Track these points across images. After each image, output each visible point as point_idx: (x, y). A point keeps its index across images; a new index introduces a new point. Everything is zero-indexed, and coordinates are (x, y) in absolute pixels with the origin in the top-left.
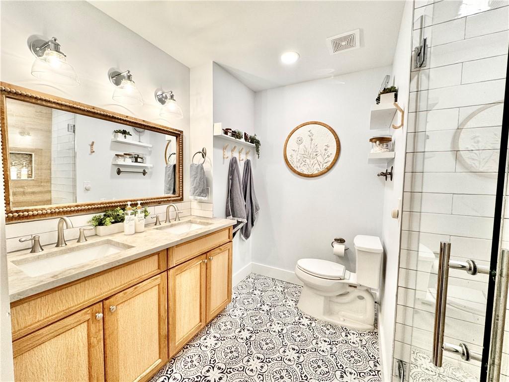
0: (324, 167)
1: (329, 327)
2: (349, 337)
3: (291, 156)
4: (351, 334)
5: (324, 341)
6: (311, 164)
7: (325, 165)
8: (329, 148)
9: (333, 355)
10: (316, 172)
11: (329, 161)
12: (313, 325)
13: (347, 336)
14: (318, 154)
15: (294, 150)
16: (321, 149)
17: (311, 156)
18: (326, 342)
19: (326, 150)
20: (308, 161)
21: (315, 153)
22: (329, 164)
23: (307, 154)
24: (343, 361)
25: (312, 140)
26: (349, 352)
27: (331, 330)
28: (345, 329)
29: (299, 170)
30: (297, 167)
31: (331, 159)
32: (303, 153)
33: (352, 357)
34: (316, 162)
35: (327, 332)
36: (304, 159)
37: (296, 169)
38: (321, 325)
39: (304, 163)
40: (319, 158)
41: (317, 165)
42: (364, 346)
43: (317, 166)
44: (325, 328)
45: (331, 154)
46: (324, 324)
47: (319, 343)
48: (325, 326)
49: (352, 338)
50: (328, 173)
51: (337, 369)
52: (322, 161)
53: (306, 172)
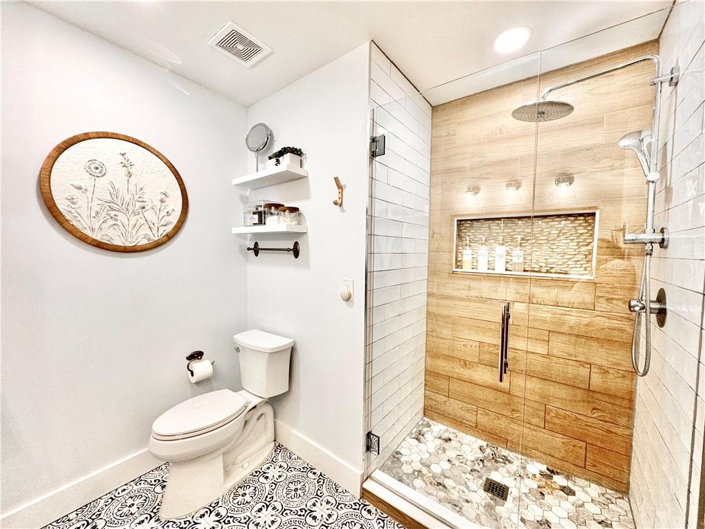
0: (160, 232)
1: (241, 491)
2: (270, 476)
3: (72, 200)
4: (267, 471)
5: (259, 511)
6: (131, 227)
7: (163, 228)
8: (167, 200)
9: (283, 512)
10: (144, 242)
11: (171, 223)
12: (223, 512)
13: (267, 478)
14: (147, 208)
15: (80, 188)
16: (152, 197)
17: (130, 208)
18: (261, 509)
19: (162, 201)
20: (121, 217)
21: (138, 205)
22: (170, 228)
23: (119, 202)
24: (296, 504)
25: (130, 175)
26: (289, 491)
27: (247, 491)
28: (256, 472)
29: (98, 236)
30: (93, 230)
31: (174, 219)
32: (109, 198)
33: (296, 490)
34: (143, 221)
35: (248, 498)
36: (113, 213)
37: (89, 233)
38: (231, 500)
39: (111, 222)
40: (149, 214)
41: (145, 227)
42: (288, 469)
43: (145, 230)
44: (240, 498)
45: (173, 210)
46: (232, 495)
47: (258, 520)
48: (236, 495)
49: (273, 473)
50: (168, 243)
51: (304, 518)
52: (155, 220)
53: (118, 242)
